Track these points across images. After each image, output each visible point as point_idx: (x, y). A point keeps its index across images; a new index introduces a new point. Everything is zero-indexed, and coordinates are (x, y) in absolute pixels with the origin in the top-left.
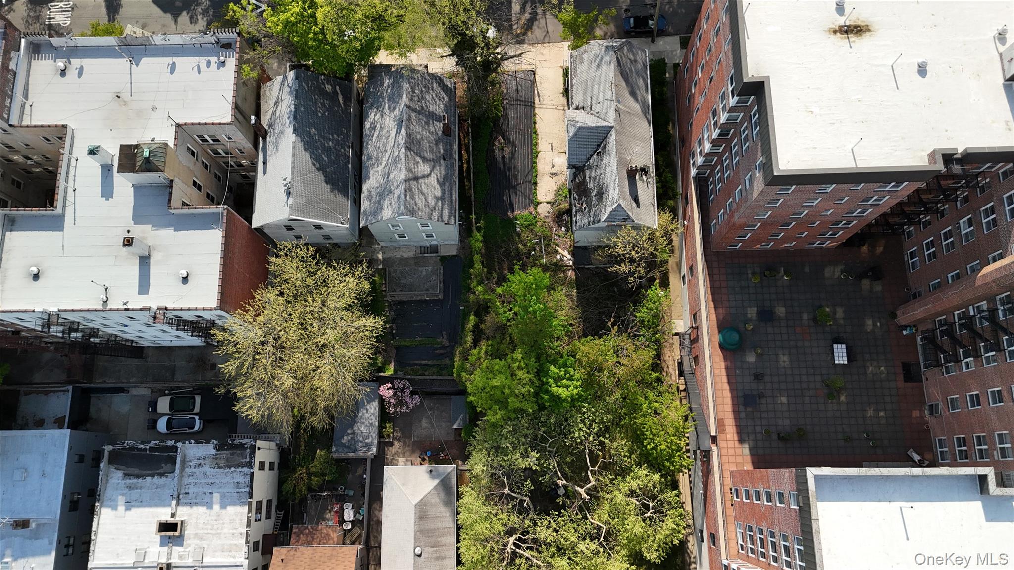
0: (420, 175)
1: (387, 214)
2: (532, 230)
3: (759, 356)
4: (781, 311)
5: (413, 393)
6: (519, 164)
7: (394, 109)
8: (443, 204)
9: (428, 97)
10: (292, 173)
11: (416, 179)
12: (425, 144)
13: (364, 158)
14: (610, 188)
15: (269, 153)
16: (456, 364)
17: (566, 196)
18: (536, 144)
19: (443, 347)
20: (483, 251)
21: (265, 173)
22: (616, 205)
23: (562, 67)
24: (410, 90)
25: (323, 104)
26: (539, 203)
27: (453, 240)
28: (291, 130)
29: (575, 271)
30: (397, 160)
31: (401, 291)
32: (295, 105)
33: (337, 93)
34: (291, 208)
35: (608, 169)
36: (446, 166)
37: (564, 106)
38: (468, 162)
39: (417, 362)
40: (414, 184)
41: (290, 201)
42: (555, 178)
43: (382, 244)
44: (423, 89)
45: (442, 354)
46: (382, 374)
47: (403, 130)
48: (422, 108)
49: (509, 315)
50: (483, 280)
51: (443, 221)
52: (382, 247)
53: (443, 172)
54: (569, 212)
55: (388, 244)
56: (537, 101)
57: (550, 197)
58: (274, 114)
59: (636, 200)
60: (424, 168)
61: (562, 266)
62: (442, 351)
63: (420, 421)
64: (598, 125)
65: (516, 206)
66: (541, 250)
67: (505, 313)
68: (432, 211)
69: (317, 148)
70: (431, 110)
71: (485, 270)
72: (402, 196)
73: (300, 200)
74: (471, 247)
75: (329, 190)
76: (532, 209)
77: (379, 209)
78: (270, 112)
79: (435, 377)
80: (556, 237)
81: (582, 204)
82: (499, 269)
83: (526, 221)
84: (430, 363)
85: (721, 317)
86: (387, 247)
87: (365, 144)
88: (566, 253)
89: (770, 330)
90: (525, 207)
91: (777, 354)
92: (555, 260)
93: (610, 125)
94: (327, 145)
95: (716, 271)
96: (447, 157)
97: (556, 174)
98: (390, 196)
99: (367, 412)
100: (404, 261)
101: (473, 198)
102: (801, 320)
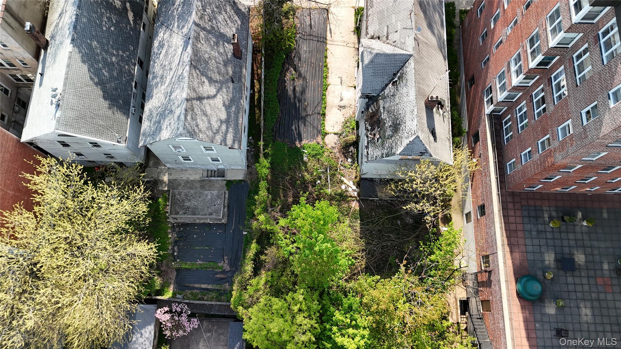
0: (205, 95)
1: (165, 134)
2: (319, 159)
3: (560, 309)
4: (580, 258)
5: (190, 316)
6: (309, 95)
7: (183, 27)
8: (227, 128)
9: (220, 18)
10: (65, 85)
11: (200, 99)
12: (212, 64)
13: (150, 76)
14: (408, 118)
15: (47, 64)
16: (234, 293)
17: (353, 129)
18: (326, 77)
19: (224, 272)
20: (269, 177)
21: (41, 85)
22: (414, 137)
23: (354, 7)
24: (200, 8)
25: (109, 19)
26: (326, 134)
27: (240, 165)
28: (69, 40)
29: (359, 202)
30: (180, 78)
31: (184, 213)
32: (77, 15)
33: (127, 10)
34: (58, 121)
35: (405, 99)
36: (234, 88)
37: (354, 43)
38: (260, 91)
39: (197, 286)
40: (196, 103)
41: (59, 114)
42: (343, 111)
43: (168, 165)
44: (215, 9)
45: (222, 279)
46: (159, 297)
47: (189, 49)
48: (213, 27)
49: (291, 248)
50: (267, 207)
51: (226, 145)
52: (169, 168)
53: (231, 95)
54: (356, 144)
55: (175, 166)
56: (329, 36)
57: (338, 129)
58: (57, 25)
59: (433, 133)
60: (208, 89)
61: (347, 196)
62: (222, 276)
63: (198, 344)
64: (395, 52)
65: (304, 135)
66: (326, 179)
67: (287, 245)
68: (215, 133)
69: (98, 62)
70: (222, 31)
71: (270, 197)
72: (182, 117)
73: (71, 114)
74: (257, 173)
75: (107, 106)
76: (319, 139)
77: (158, 129)
78: (54, 24)
79: (213, 303)
80: (342, 168)
81: (375, 135)
82: (284, 196)
83: (313, 150)
84: (209, 287)
85: (517, 262)
86: (173, 169)
87: (152, 63)
88: (351, 184)
89: (570, 279)
90: (313, 137)
91: (578, 307)
92: (339, 191)
93: (409, 53)
94: (109, 60)
95: (511, 213)
96: (236, 79)
97: (344, 107)
98: (170, 116)
99: (141, 336)
100: (189, 184)
101: (262, 124)
102: (602, 269)
